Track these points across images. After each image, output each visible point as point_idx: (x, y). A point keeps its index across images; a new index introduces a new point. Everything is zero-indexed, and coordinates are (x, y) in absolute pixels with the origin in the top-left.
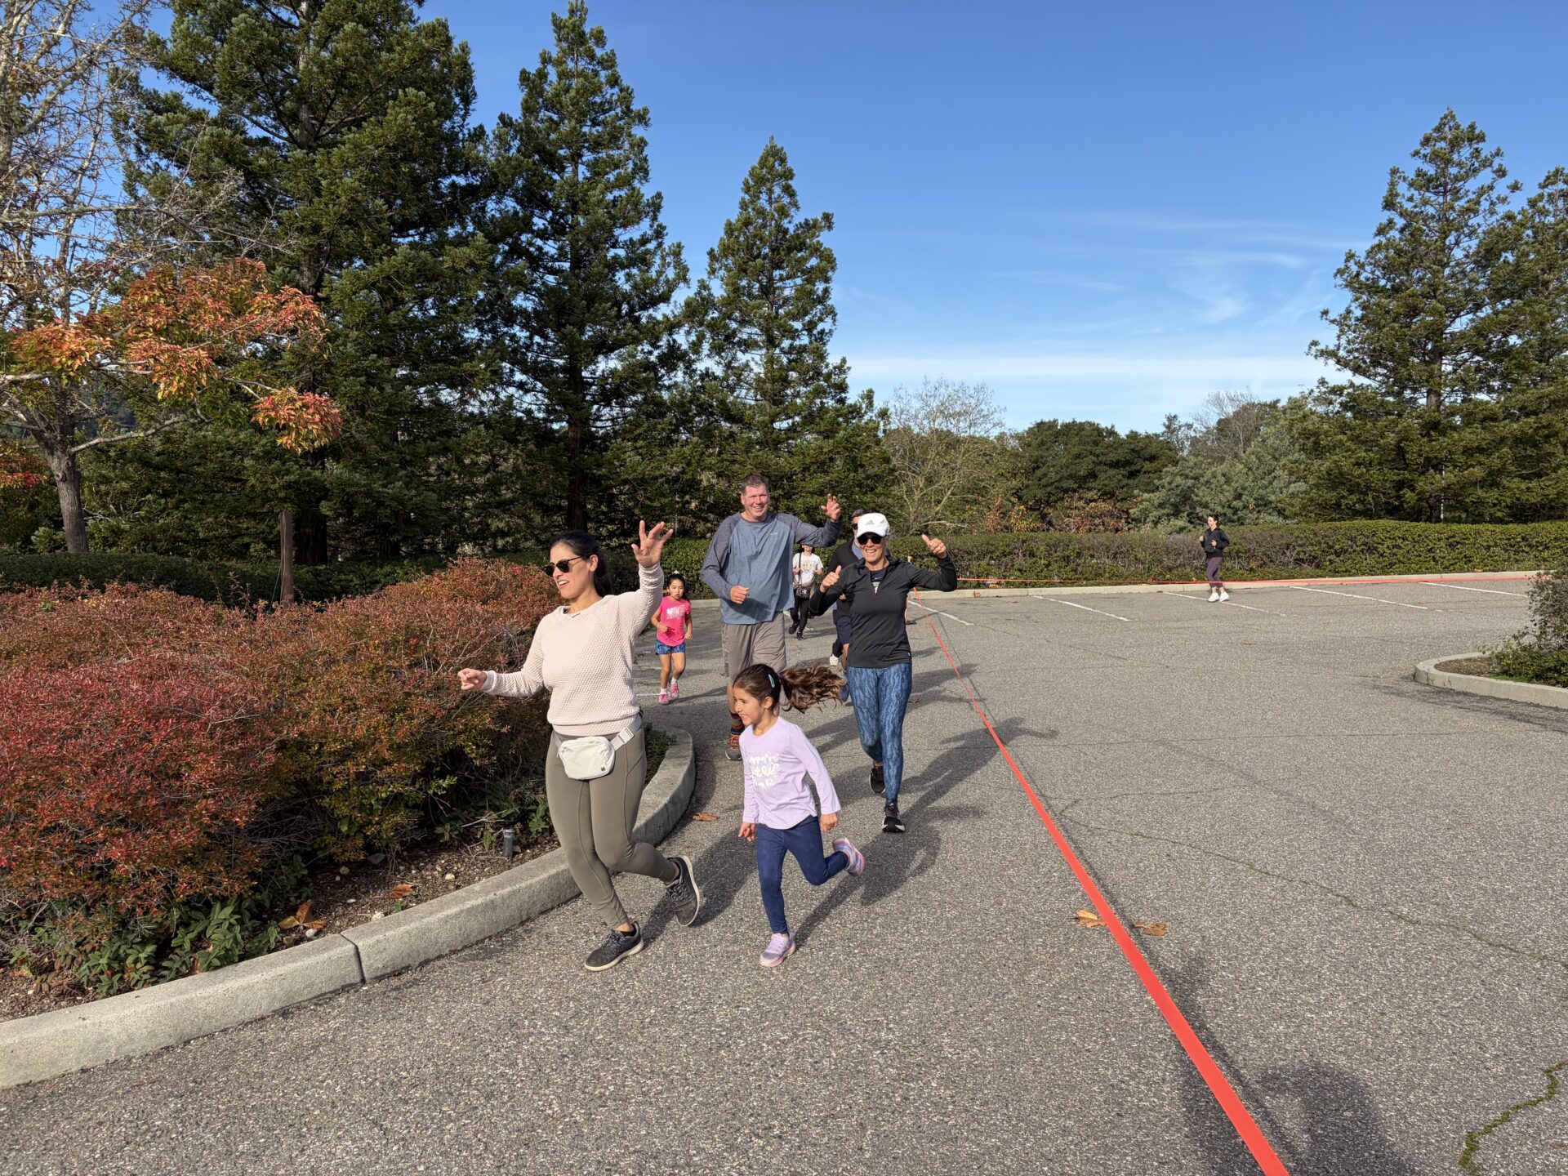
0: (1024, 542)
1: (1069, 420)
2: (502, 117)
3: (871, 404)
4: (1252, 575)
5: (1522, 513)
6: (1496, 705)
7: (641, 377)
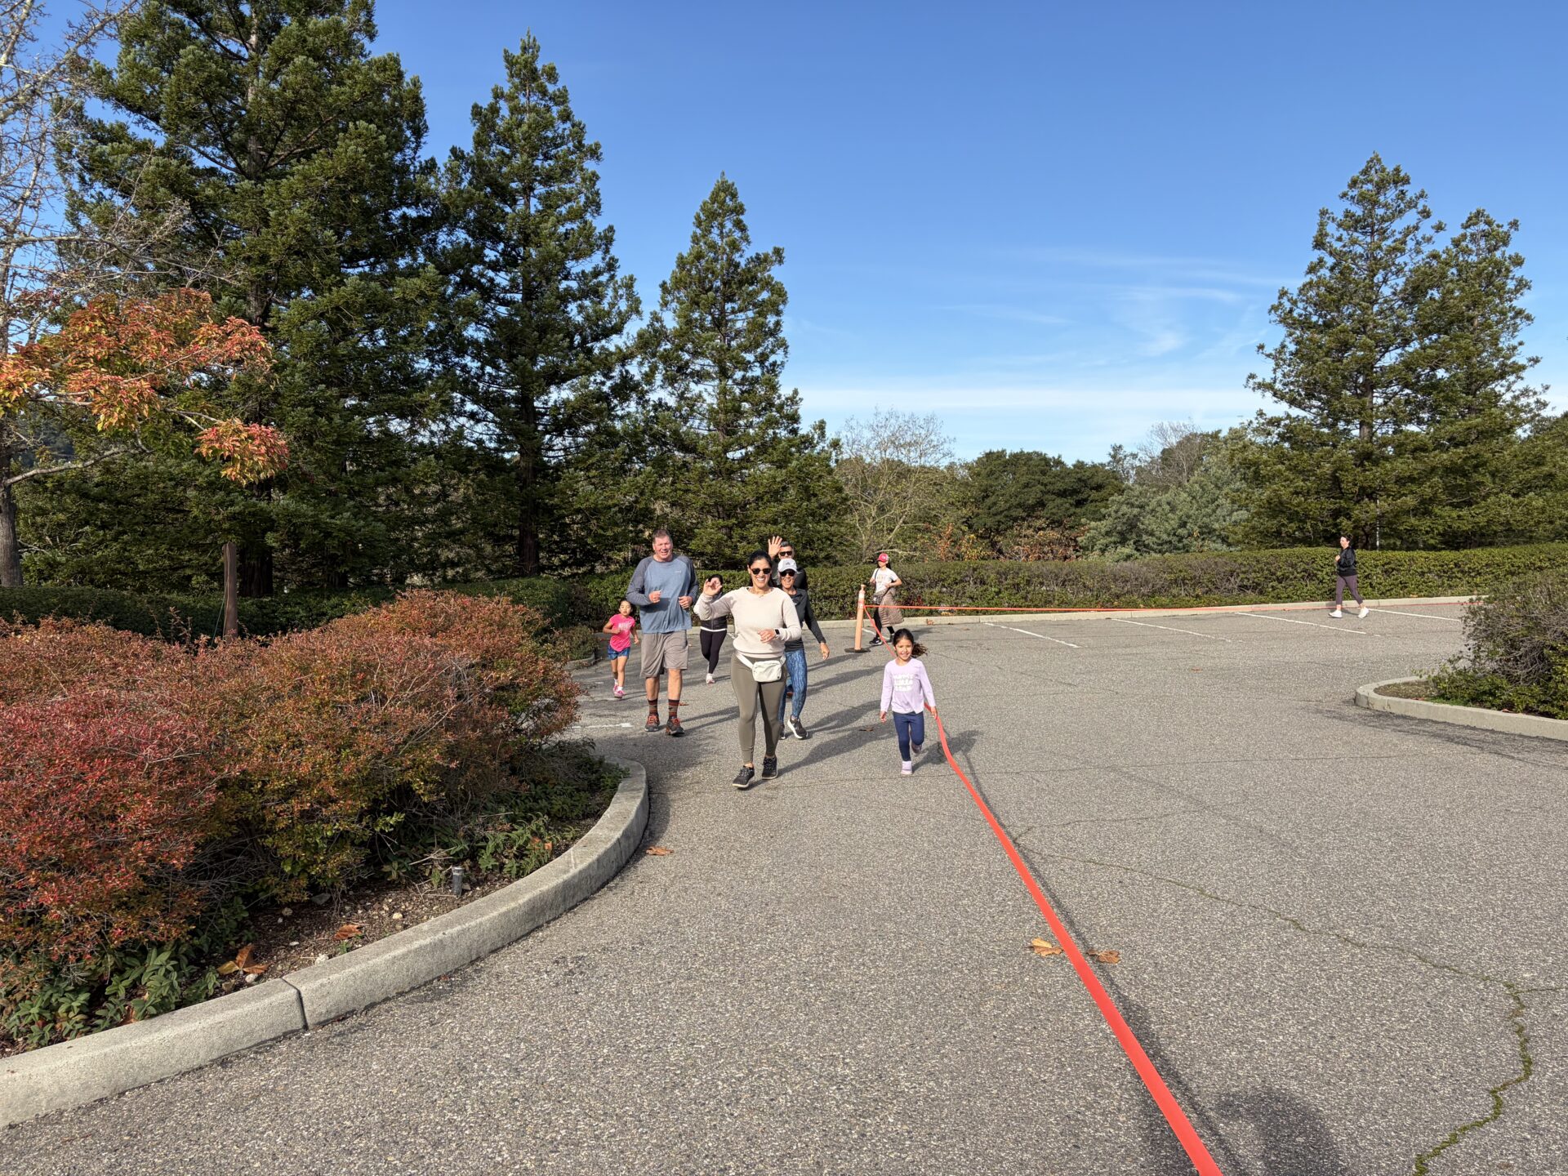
0: (975, 570)
1: (1017, 450)
2: (454, 151)
3: (823, 435)
4: (1197, 601)
5: (1454, 540)
6: (1434, 728)
7: (593, 408)
